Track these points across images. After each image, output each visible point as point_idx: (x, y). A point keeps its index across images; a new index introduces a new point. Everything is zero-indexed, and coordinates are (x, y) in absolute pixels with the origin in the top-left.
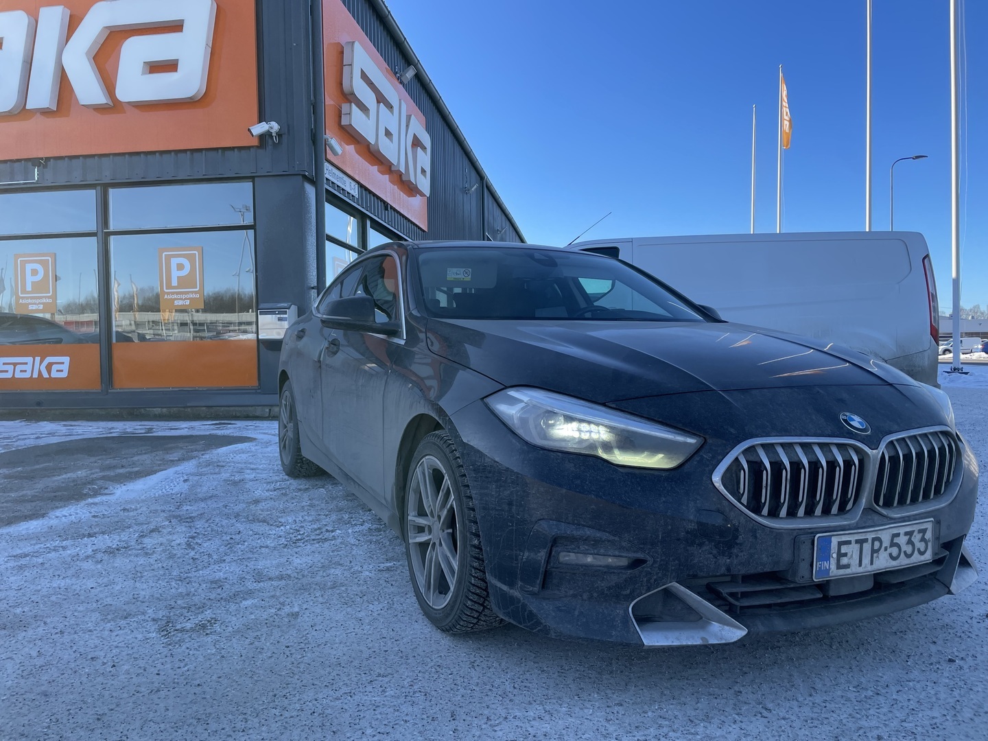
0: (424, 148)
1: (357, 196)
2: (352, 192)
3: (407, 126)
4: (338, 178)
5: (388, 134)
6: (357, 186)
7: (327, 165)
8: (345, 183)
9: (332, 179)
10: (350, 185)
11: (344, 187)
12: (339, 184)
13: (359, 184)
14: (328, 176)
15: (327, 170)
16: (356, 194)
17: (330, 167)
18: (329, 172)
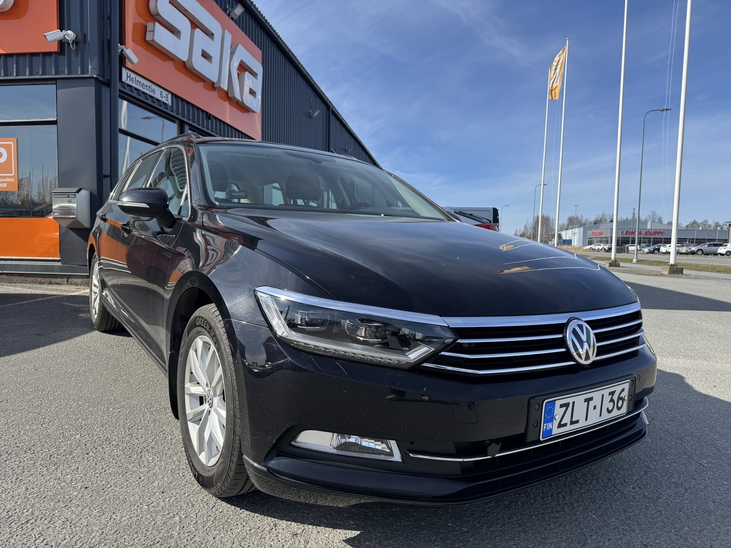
0: (254, 74)
1: (170, 104)
2: (164, 100)
3: (232, 53)
4: (143, 85)
5: (205, 55)
6: (170, 96)
7: (129, 73)
8: (154, 91)
9: (134, 85)
10: (161, 94)
11: (152, 94)
12: (145, 91)
13: (172, 94)
14: (128, 82)
15: (127, 76)
16: (169, 102)
17: (133, 75)
18: (132, 80)
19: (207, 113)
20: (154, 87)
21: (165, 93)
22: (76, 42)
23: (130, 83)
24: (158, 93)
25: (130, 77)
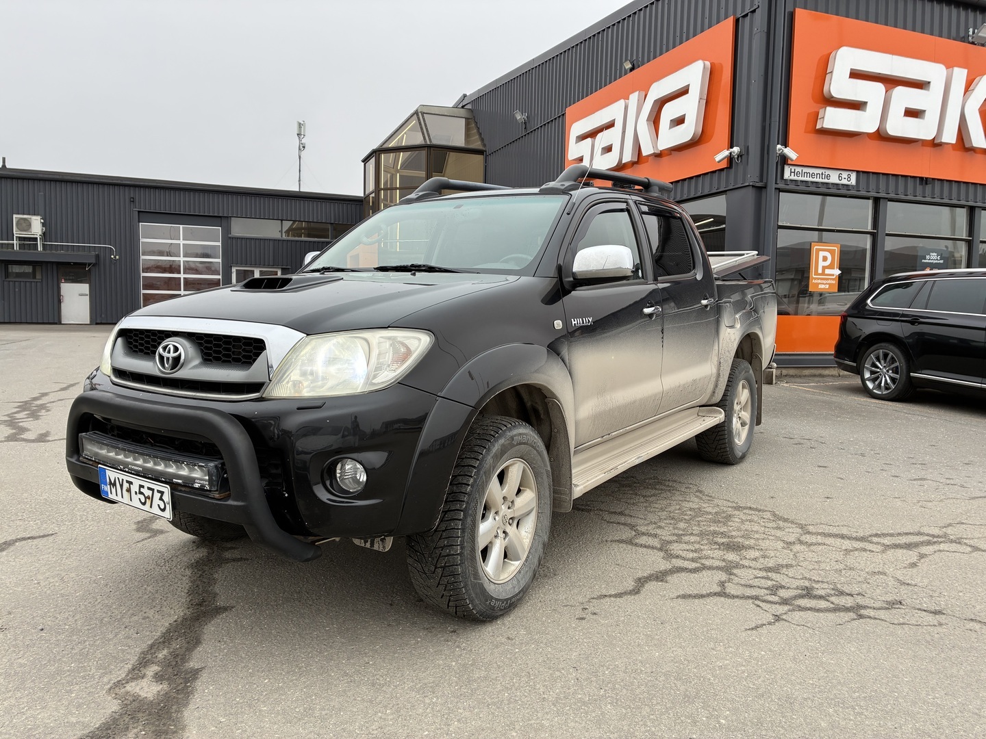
1: (855, 183)
2: (845, 182)
4: (812, 175)
5: (911, 113)
6: (853, 176)
7: (793, 168)
8: (828, 177)
9: (800, 178)
10: (839, 177)
11: (826, 181)
12: (815, 180)
13: (858, 172)
14: (793, 177)
15: (791, 172)
16: (853, 181)
17: (798, 169)
18: (797, 174)
19: (921, 178)
20: (828, 172)
21: (845, 174)
22: (740, 155)
23: (796, 178)
24: (834, 178)
25: (794, 172)
